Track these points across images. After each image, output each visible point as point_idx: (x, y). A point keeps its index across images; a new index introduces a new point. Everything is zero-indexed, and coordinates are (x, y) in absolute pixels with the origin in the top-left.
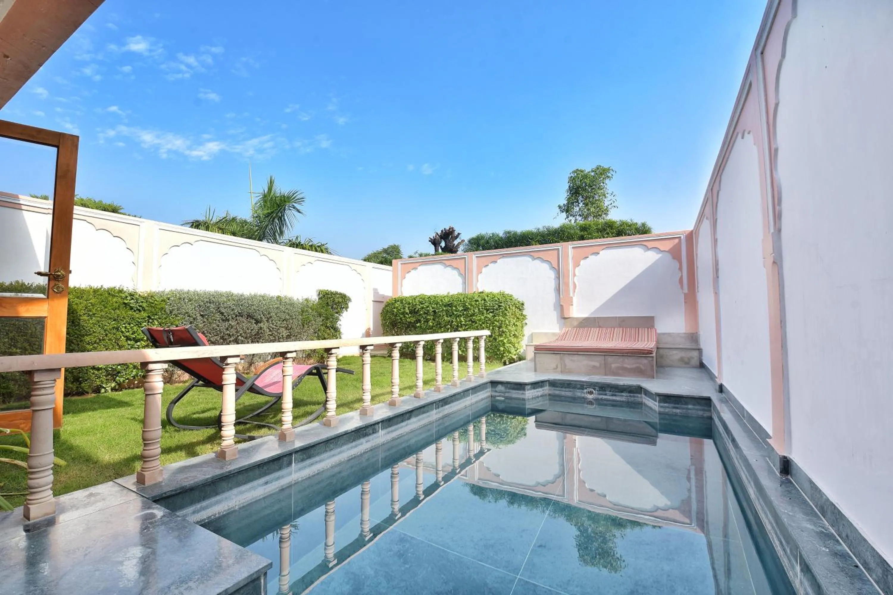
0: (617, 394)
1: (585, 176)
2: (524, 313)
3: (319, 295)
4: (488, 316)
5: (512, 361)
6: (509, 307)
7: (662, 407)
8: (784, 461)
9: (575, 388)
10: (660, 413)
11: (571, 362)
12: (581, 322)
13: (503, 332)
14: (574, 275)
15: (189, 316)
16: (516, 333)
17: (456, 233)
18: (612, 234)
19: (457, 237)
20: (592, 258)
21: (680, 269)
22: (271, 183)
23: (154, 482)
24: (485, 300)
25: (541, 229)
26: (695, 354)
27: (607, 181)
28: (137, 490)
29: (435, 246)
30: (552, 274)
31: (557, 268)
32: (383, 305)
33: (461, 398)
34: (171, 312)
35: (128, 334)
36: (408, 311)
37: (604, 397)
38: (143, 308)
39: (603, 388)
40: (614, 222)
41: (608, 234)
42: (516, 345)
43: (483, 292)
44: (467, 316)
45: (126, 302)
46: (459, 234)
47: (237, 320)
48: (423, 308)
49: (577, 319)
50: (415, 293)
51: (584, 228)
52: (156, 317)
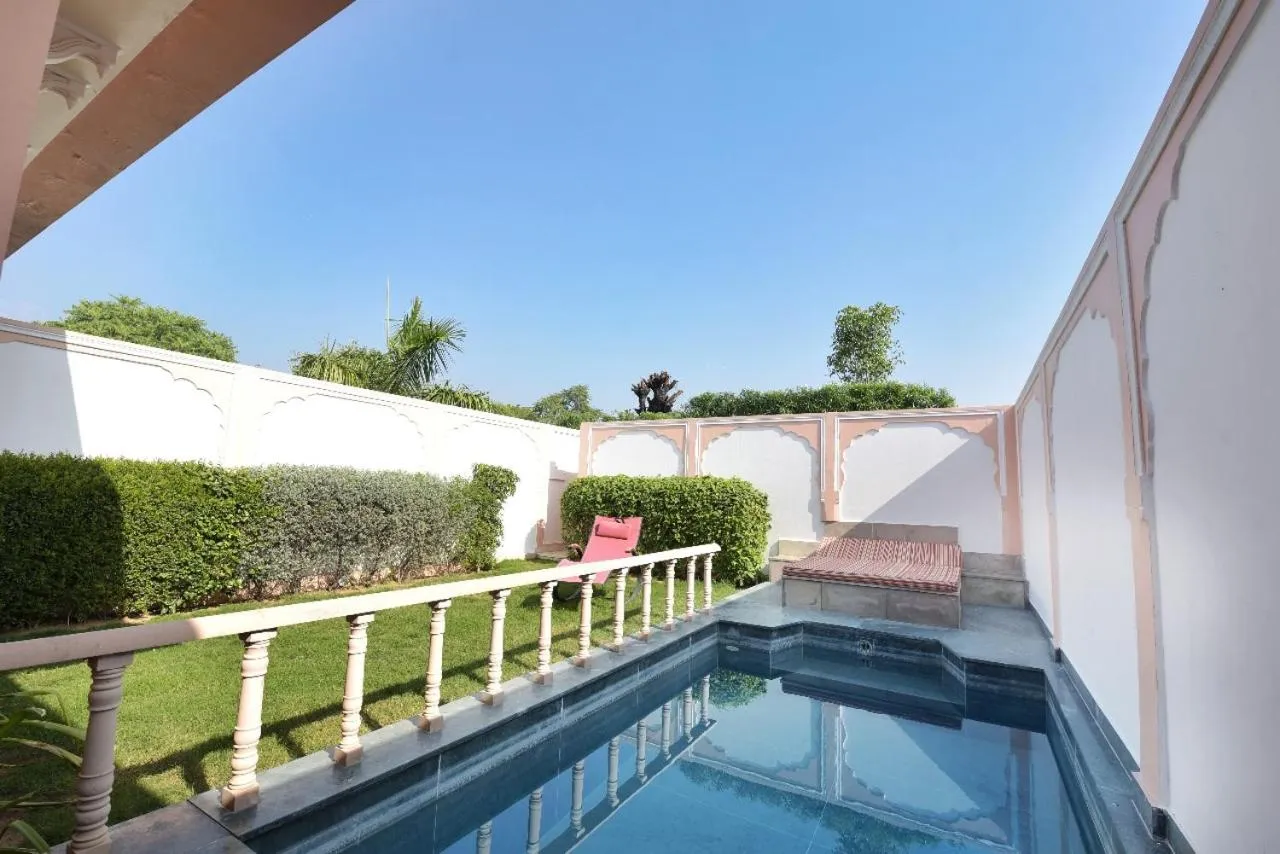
0: (905, 651)
1: (861, 317)
2: (768, 511)
3: (475, 470)
4: (715, 513)
5: (749, 583)
6: (747, 503)
7: (972, 680)
8: (1159, 817)
9: (842, 637)
10: (969, 689)
11: (838, 596)
12: (852, 530)
13: (737, 538)
14: (842, 460)
15: (292, 504)
16: (756, 541)
17: (670, 382)
18: (897, 403)
19: (671, 387)
20: (867, 438)
21: (996, 460)
22: (417, 307)
23: (246, 807)
24: (711, 490)
25: (795, 391)
26: (1019, 588)
27: (890, 325)
28: (222, 820)
29: (640, 398)
30: (808, 457)
31: (816, 447)
32: (565, 487)
33: (677, 651)
34: (268, 499)
35: (206, 530)
36: (599, 499)
37: (885, 654)
38: (230, 492)
39: (884, 640)
40: (899, 387)
41: (890, 402)
42: (755, 558)
43: (708, 477)
44: (684, 512)
45: (208, 484)
46: (675, 382)
47: (358, 509)
48: (621, 496)
49: (844, 524)
50: (612, 473)
51: (854, 393)
52: (247, 506)
